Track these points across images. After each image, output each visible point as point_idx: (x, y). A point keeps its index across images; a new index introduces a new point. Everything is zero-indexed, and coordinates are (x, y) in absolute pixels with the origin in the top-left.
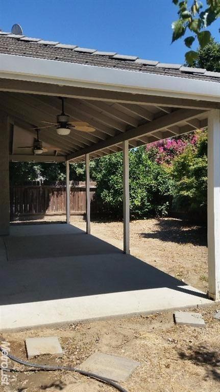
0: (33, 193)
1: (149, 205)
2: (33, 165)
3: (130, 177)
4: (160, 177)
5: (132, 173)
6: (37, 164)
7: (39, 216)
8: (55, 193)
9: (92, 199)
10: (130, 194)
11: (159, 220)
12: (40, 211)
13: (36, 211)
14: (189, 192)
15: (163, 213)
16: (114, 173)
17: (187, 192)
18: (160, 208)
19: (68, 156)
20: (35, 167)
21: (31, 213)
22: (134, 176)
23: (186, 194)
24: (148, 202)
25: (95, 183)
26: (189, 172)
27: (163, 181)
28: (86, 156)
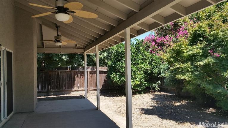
0: (63, 76)
1: (145, 84)
2: (62, 55)
3: (131, 63)
4: (154, 62)
5: (133, 60)
6: (64, 55)
7: (68, 92)
8: (79, 75)
9: (105, 79)
10: (132, 76)
11: (153, 95)
12: (68, 88)
13: (65, 88)
14: (185, 76)
15: (156, 89)
16: (119, 61)
17: (183, 75)
18: (154, 85)
19: (85, 48)
20: (63, 57)
21: (62, 90)
22: (134, 62)
23: (183, 78)
24: (145, 81)
25: (107, 68)
26: (183, 57)
27: (156, 66)
28: (96, 47)
